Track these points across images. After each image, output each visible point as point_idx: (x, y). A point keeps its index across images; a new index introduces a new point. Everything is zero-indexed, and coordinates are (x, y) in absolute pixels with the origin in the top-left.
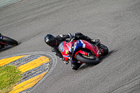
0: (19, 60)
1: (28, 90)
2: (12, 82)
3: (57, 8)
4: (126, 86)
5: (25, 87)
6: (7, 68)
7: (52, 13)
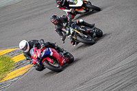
0: (13, 52)
1: (19, 76)
2: (7, 70)
3: (46, 10)
4: (101, 76)
5: (17, 75)
6: (3, 58)
7: (42, 14)
